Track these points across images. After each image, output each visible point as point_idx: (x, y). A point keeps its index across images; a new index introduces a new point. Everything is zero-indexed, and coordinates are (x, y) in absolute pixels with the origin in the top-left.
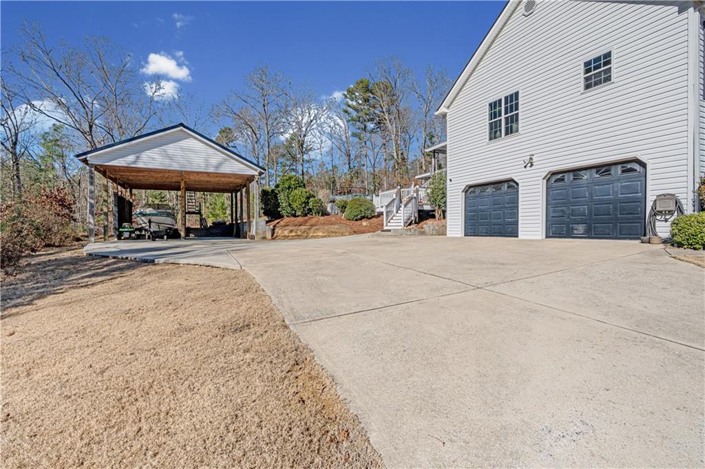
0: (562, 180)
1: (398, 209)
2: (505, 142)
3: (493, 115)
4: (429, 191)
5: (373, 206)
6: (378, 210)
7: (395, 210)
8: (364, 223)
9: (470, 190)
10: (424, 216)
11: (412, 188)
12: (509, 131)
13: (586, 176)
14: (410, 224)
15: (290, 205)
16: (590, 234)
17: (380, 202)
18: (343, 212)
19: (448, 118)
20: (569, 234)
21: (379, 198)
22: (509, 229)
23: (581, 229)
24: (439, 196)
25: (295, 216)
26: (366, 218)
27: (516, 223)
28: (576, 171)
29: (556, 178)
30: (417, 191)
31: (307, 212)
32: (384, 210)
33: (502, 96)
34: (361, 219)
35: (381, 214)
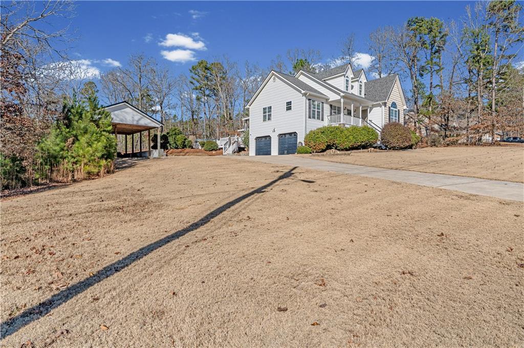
0: (282, 137)
1: (229, 146)
2: (267, 122)
3: (265, 112)
4: (243, 138)
5: (217, 144)
6: (219, 147)
7: (228, 146)
8: (214, 152)
9: (257, 138)
10: (240, 149)
11: (236, 137)
12: (269, 119)
13: (287, 136)
14: (235, 152)
15: (175, 143)
16: (288, 153)
17: (220, 143)
18: (202, 147)
19: (250, 110)
20: (283, 154)
21: (220, 141)
22: (268, 153)
23: (286, 152)
24: (246, 142)
25: (177, 148)
26: (214, 149)
27: (270, 151)
28: (285, 134)
29: (280, 136)
30: (238, 138)
31: (184, 146)
32: (223, 147)
33: (267, 106)
34: (212, 150)
35: (222, 148)
